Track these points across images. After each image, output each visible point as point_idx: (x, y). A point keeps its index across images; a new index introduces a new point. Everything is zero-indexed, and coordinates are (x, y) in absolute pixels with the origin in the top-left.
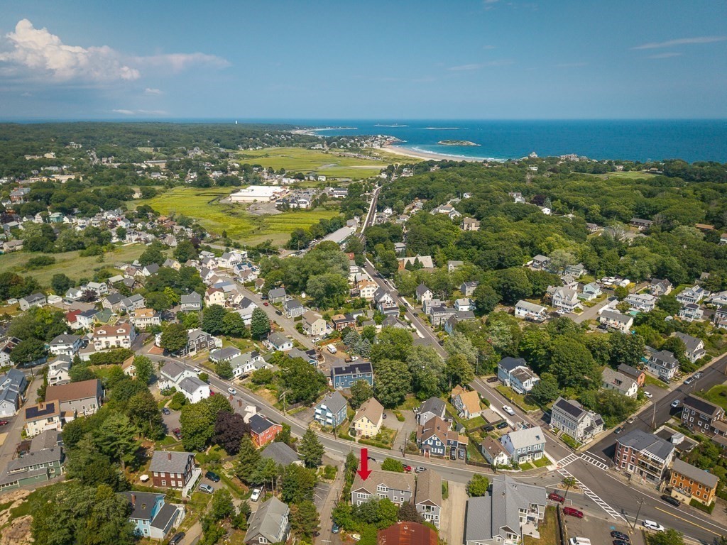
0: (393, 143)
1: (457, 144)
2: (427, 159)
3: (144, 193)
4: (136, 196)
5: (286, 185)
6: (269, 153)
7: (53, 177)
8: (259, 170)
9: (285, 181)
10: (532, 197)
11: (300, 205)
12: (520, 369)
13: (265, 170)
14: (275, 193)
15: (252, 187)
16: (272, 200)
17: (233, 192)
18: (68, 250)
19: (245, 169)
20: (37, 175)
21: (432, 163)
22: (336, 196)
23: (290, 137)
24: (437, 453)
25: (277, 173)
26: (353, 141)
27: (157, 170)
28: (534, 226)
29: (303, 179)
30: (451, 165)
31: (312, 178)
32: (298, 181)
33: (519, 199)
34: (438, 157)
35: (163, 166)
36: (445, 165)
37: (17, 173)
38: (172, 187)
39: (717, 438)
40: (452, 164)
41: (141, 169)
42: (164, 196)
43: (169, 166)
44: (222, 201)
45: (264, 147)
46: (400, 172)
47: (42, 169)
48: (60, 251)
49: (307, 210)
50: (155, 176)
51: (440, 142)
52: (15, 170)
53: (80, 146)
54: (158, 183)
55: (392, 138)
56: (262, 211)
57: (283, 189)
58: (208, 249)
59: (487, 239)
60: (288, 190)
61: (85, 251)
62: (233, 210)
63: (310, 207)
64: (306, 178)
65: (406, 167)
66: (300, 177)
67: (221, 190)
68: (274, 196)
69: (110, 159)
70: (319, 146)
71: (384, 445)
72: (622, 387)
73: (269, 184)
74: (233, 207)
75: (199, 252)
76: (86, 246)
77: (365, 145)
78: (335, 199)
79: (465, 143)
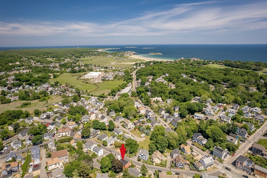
0: (134, 54)
1: (156, 54)
2: (148, 61)
3: (54, 76)
4: (52, 77)
5: (102, 71)
6: (92, 59)
7: (20, 71)
8: (91, 66)
9: (101, 69)
10: (189, 75)
11: (109, 79)
12: (200, 137)
13: (93, 66)
14: (100, 74)
15: (91, 73)
16: (99, 77)
17: (84, 74)
18: (35, 99)
19: (86, 65)
20: (14, 70)
21: (150, 62)
22: (121, 75)
23: (98, 53)
24: (181, 167)
25: (98, 67)
26: (120, 54)
27: (56, 67)
28: (193, 86)
29: (107, 68)
30: (157, 63)
31: (110, 68)
32: (106, 69)
33: (184, 76)
34: (152, 59)
35: (58, 65)
36: (155, 63)
37: (7, 70)
38: (62, 73)
39: (264, 157)
41: (51, 67)
42: (60, 76)
43: (60, 65)
44: (82, 78)
45: (90, 56)
46: (140, 65)
47: (16, 68)
48: (32, 100)
49: (112, 81)
50: (56, 69)
51: (150, 53)
52: (6, 69)
53: (27, 59)
54: (57, 72)
55: (134, 52)
56: (96, 82)
57: (102, 73)
58: (83, 97)
59: (179, 91)
60: (103, 73)
61: (41, 100)
62: (86, 81)
63: (113, 79)
64: (108, 68)
65: (141, 63)
66: (106, 68)
67: (80, 74)
68: (99, 75)
69: (38, 63)
70: (109, 56)
71: (163, 166)
72: (233, 141)
73: (96, 71)
74: (86, 80)
75: (80, 98)
76: (40, 97)
77: (125, 55)
78: (120, 76)
79: (158, 54)
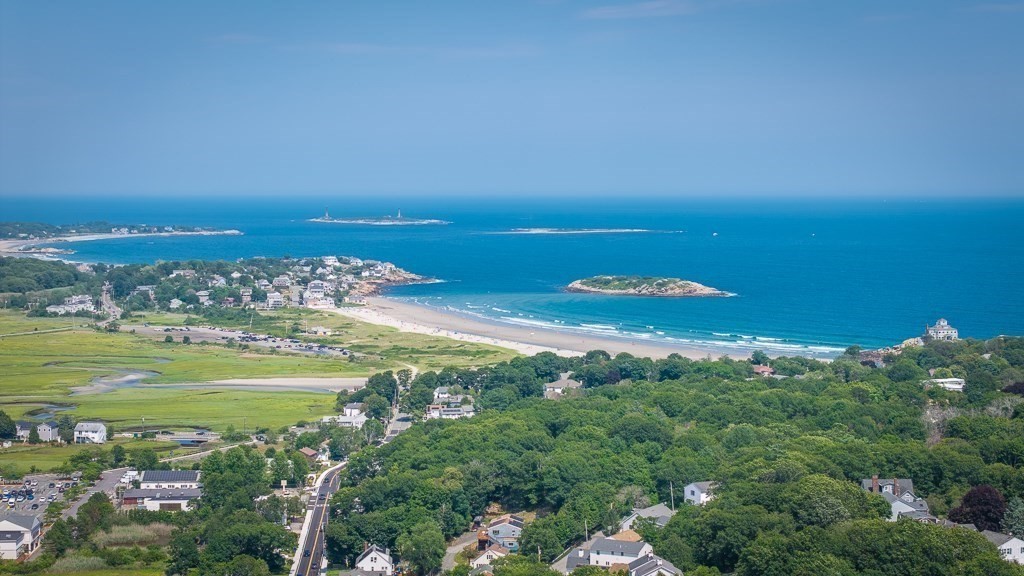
0: (389, 289)
1: (645, 290)
2: (529, 351)
10: (957, 493)
21: (547, 368)
22: (153, 506)
26: (220, 282)
29: (10, 436)
30: (625, 374)
31: (46, 433)
33: (903, 505)
34: (572, 341)
36: (599, 374)
40: (628, 370)
46: (420, 399)
49: (21, 570)
51: (577, 284)
55: (386, 269)
64: (23, 434)
65: (442, 380)
70: (79, 303)
77: (274, 297)
78: (145, 517)
79: (676, 288)
